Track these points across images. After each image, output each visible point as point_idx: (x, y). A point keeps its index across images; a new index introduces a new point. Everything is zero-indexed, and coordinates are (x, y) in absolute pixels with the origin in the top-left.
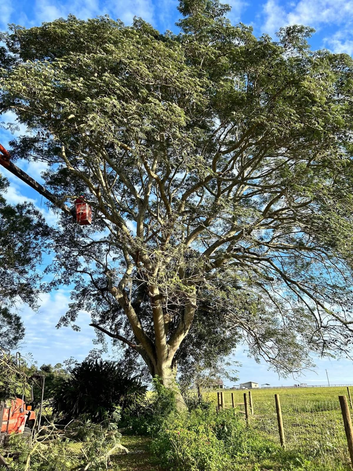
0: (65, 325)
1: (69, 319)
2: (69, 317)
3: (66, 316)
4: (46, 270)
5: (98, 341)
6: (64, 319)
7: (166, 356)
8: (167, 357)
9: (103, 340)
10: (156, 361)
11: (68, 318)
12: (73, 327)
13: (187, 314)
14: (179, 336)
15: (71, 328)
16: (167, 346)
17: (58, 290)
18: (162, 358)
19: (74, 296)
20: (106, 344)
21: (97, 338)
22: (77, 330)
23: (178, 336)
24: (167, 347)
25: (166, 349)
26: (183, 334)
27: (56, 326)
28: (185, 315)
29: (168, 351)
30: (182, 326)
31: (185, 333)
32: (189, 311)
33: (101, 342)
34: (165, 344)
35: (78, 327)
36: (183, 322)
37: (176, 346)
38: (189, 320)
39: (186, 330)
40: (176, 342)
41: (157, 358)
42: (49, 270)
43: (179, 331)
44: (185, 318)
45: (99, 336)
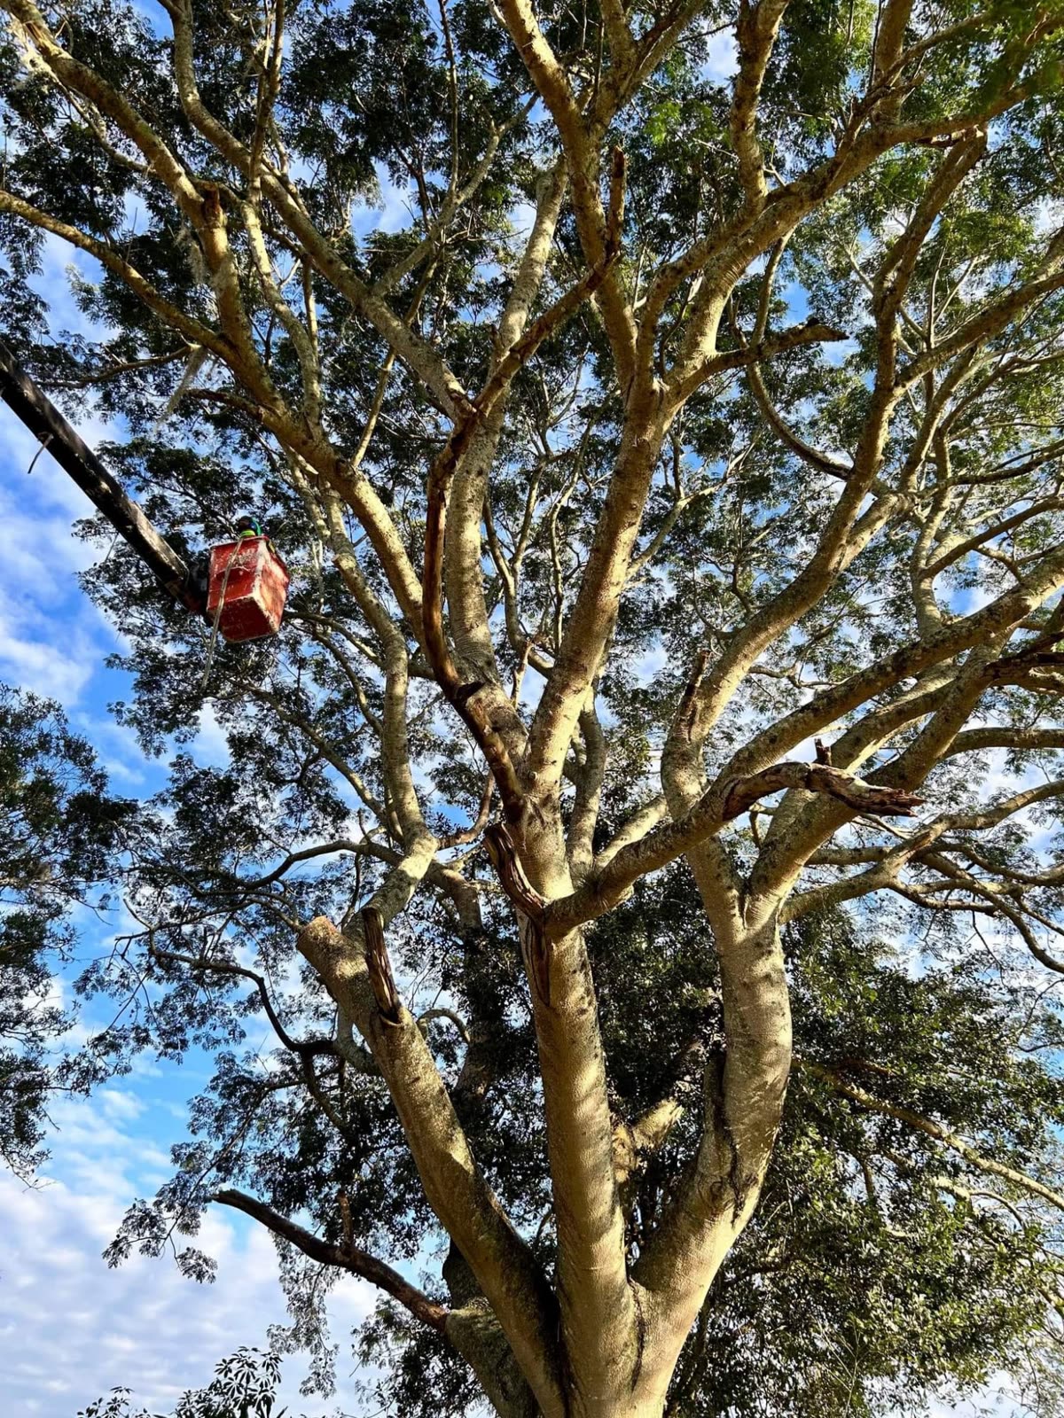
0: (146, 1249)
1: (169, 1219)
2: (170, 1208)
3: (157, 1204)
4: (86, 979)
5: (295, 1334)
6: (145, 1221)
7: (625, 1364)
8: (637, 1375)
9: (317, 1331)
10: (566, 1398)
11: (166, 1214)
12: (183, 1257)
13: (744, 1083)
14: (701, 1226)
15: (176, 1264)
16: (629, 1291)
17: (127, 1075)
18: (600, 1378)
19: (203, 1119)
20: (330, 1353)
21: (290, 1322)
22: (200, 1276)
23: (698, 1227)
24: (633, 1301)
25: (629, 1317)
26: (729, 1212)
27: (107, 1253)
28: (732, 1093)
29: (641, 1327)
30: (719, 1163)
31: (739, 1206)
32: (758, 1071)
33: (308, 1343)
34: (622, 1274)
35: (205, 1261)
36: (725, 1136)
37: (687, 1294)
38: (757, 1126)
39: (746, 1186)
40: (686, 1271)
41: (571, 1378)
42: (100, 982)
43: (699, 1191)
44: (729, 1111)
45: (300, 1308)
